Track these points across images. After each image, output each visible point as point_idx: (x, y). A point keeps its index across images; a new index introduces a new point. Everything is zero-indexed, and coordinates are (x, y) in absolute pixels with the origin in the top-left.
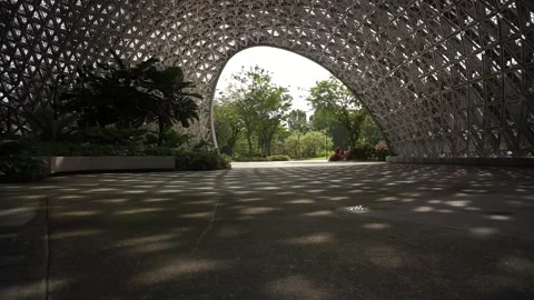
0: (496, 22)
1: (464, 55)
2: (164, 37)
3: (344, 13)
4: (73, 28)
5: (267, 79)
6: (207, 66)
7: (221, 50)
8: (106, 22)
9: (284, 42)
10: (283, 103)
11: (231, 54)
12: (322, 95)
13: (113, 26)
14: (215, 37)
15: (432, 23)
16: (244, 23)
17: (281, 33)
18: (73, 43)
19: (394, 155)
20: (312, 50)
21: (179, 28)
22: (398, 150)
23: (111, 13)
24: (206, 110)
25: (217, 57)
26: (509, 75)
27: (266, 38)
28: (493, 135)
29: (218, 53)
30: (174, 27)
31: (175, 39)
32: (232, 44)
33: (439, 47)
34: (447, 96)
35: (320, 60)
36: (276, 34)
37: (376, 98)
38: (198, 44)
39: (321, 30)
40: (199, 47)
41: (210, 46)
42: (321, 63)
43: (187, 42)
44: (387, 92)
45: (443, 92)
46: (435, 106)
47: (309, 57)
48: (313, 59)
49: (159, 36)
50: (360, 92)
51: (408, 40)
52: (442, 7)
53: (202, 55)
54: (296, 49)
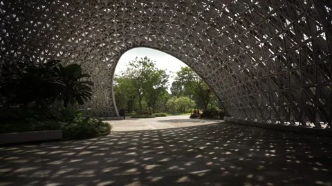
0: (282, 38)
1: (264, 58)
2: (77, 42)
3: (190, 28)
4: (15, 36)
5: (151, 65)
6: (107, 59)
7: (116, 49)
8: (37, 32)
9: (156, 45)
10: (162, 80)
11: (122, 52)
12: (185, 76)
13: (42, 34)
14: (111, 41)
15: (243, 37)
16: (129, 33)
17: (153, 39)
18: (16, 45)
19: (228, 116)
20: (173, 50)
21: (87, 36)
22: (230, 113)
23: (40, 27)
24: (108, 87)
25: (113, 54)
26: (293, 73)
27: (144, 42)
28: (286, 110)
29: (114, 51)
30: (83, 35)
31: (84, 42)
32: (123, 46)
33: (249, 52)
34: (256, 83)
35: (179, 56)
36: (150, 40)
37: (214, 81)
38: (101, 45)
39: (177, 38)
40: (101, 48)
41: (108, 47)
42: (179, 58)
43: (93, 44)
44: (221, 78)
45: (253, 81)
46: (250, 89)
47: (172, 54)
48: (174, 56)
49: (74, 41)
50: (205, 77)
51: (230, 47)
52: (249, 27)
53: (104, 52)
54: (163, 50)
